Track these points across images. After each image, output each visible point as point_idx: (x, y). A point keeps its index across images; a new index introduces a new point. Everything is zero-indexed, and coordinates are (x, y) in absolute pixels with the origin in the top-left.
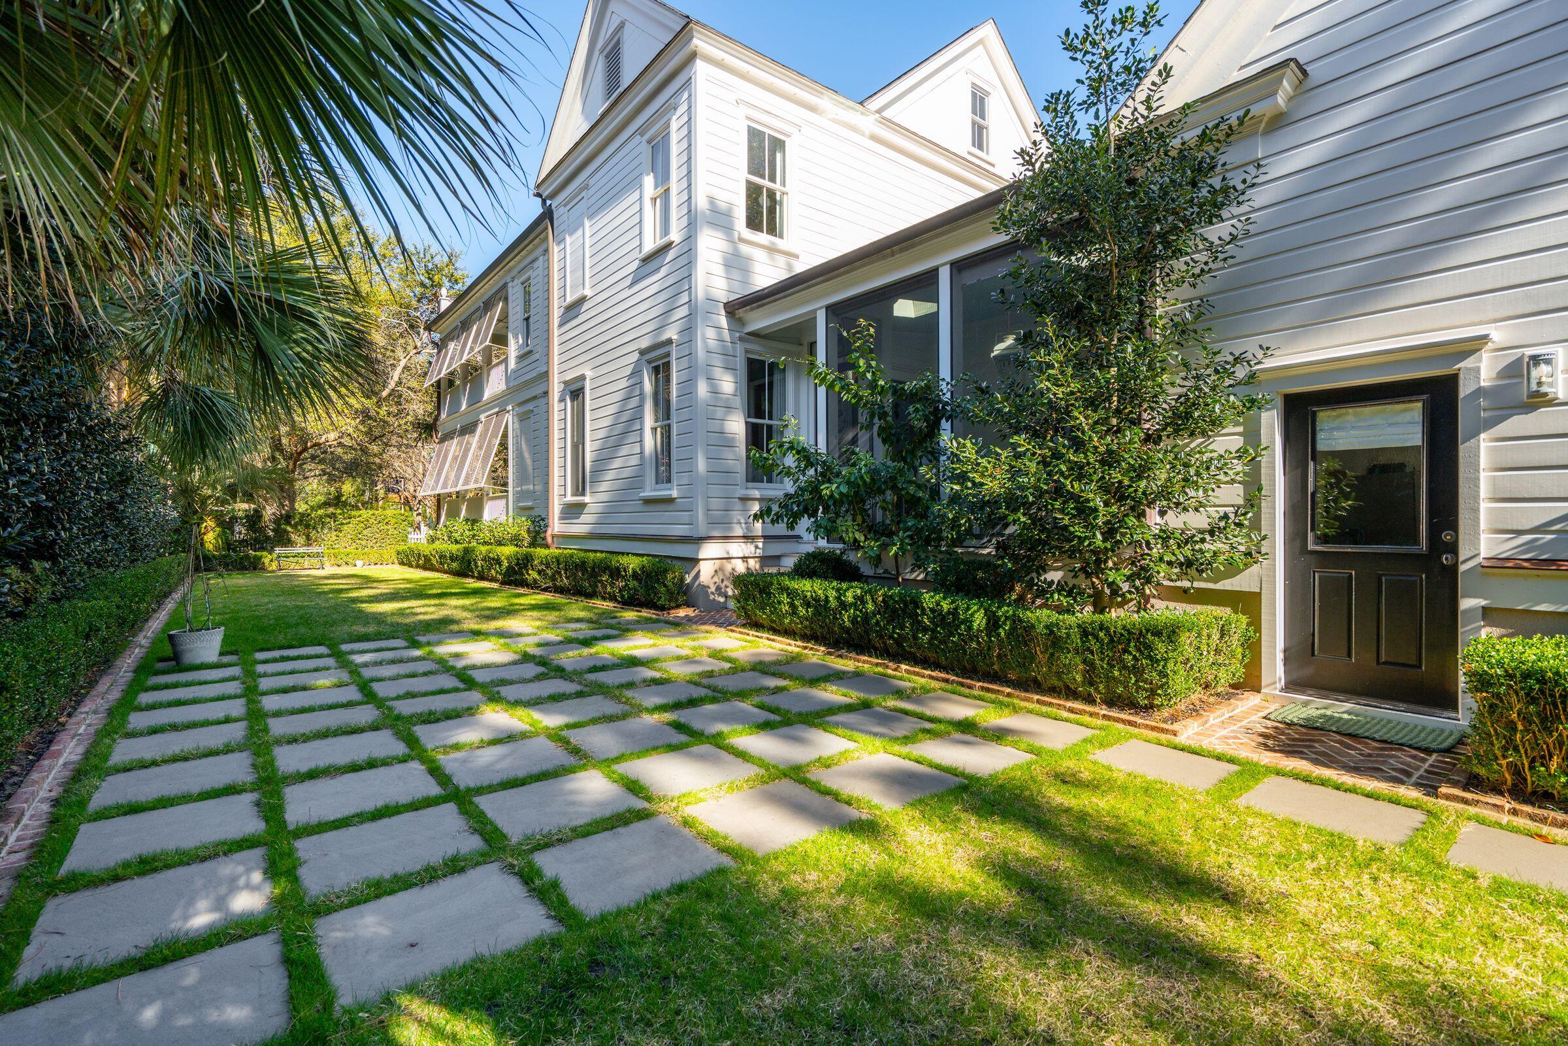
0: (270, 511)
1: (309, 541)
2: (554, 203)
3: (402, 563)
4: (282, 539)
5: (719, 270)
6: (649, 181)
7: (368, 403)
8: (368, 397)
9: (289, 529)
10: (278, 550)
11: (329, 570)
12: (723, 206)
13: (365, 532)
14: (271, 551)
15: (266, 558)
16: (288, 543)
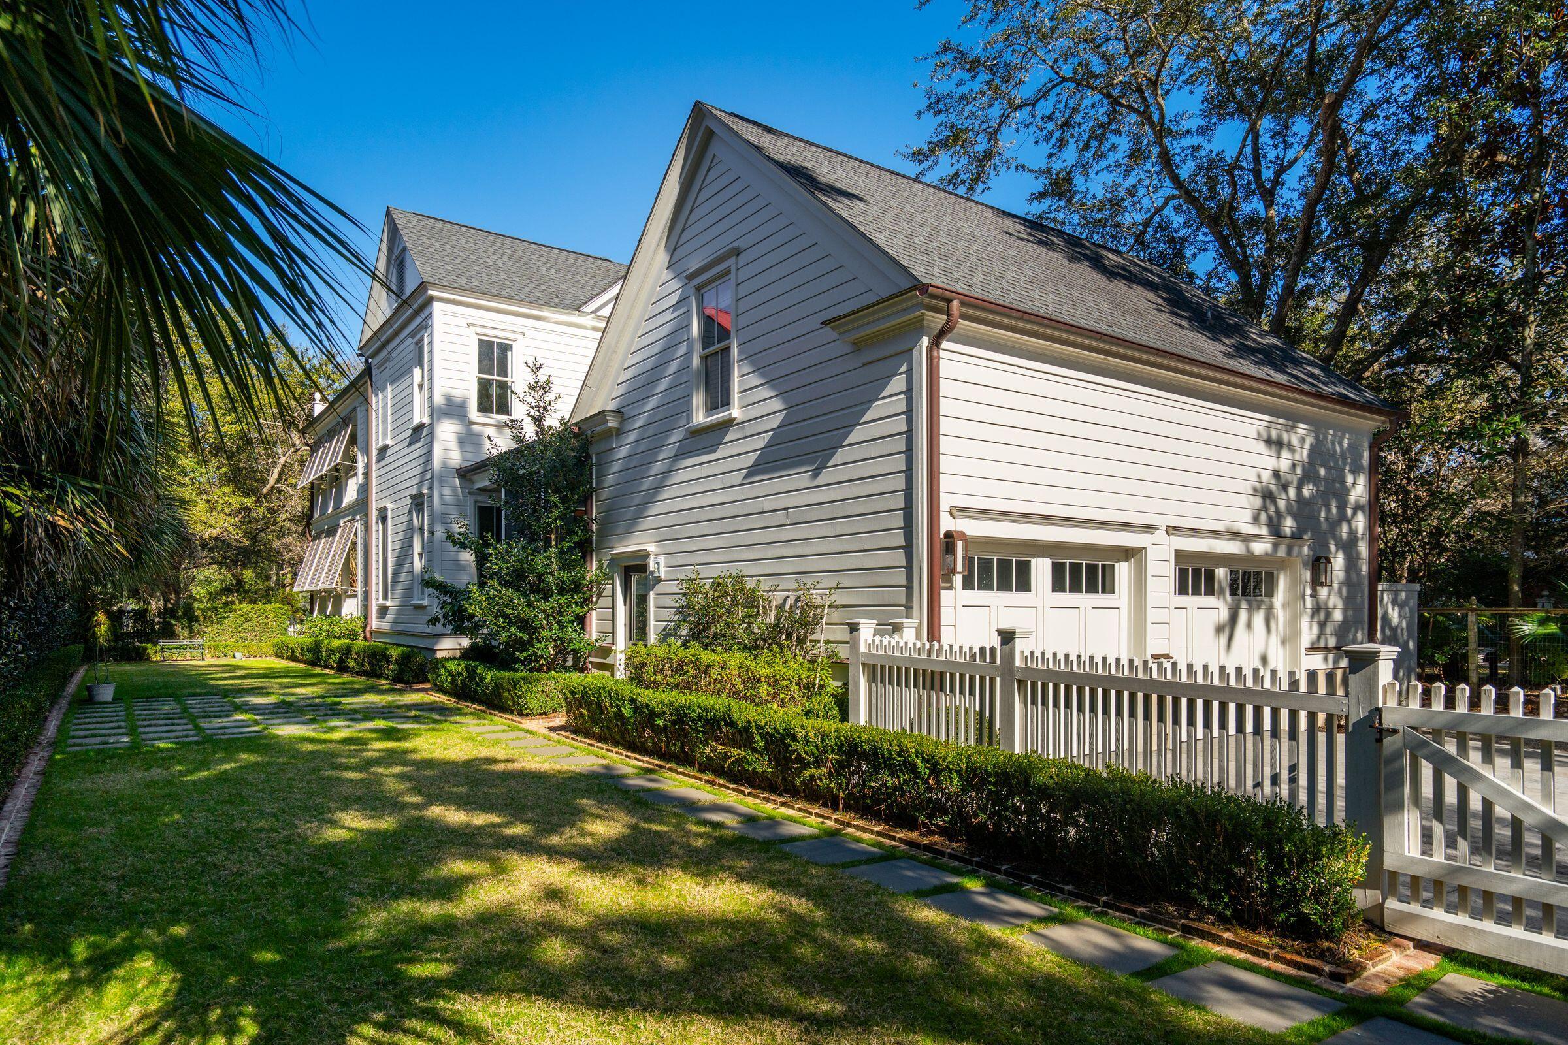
0: (155, 605)
1: (192, 634)
2: (373, 361)
3: (277, 656)
4: (168, 632)
5: (453, 446)
6: (417, 372)
7: (248, 501)
8: (248, 495)
9: (173, 622)
10: (162, 642)
11: (209, 660)
12: (458, 400)
13: (245, 626)
14: (155, 644)
15: (151, 649)
16: (172, 635)
